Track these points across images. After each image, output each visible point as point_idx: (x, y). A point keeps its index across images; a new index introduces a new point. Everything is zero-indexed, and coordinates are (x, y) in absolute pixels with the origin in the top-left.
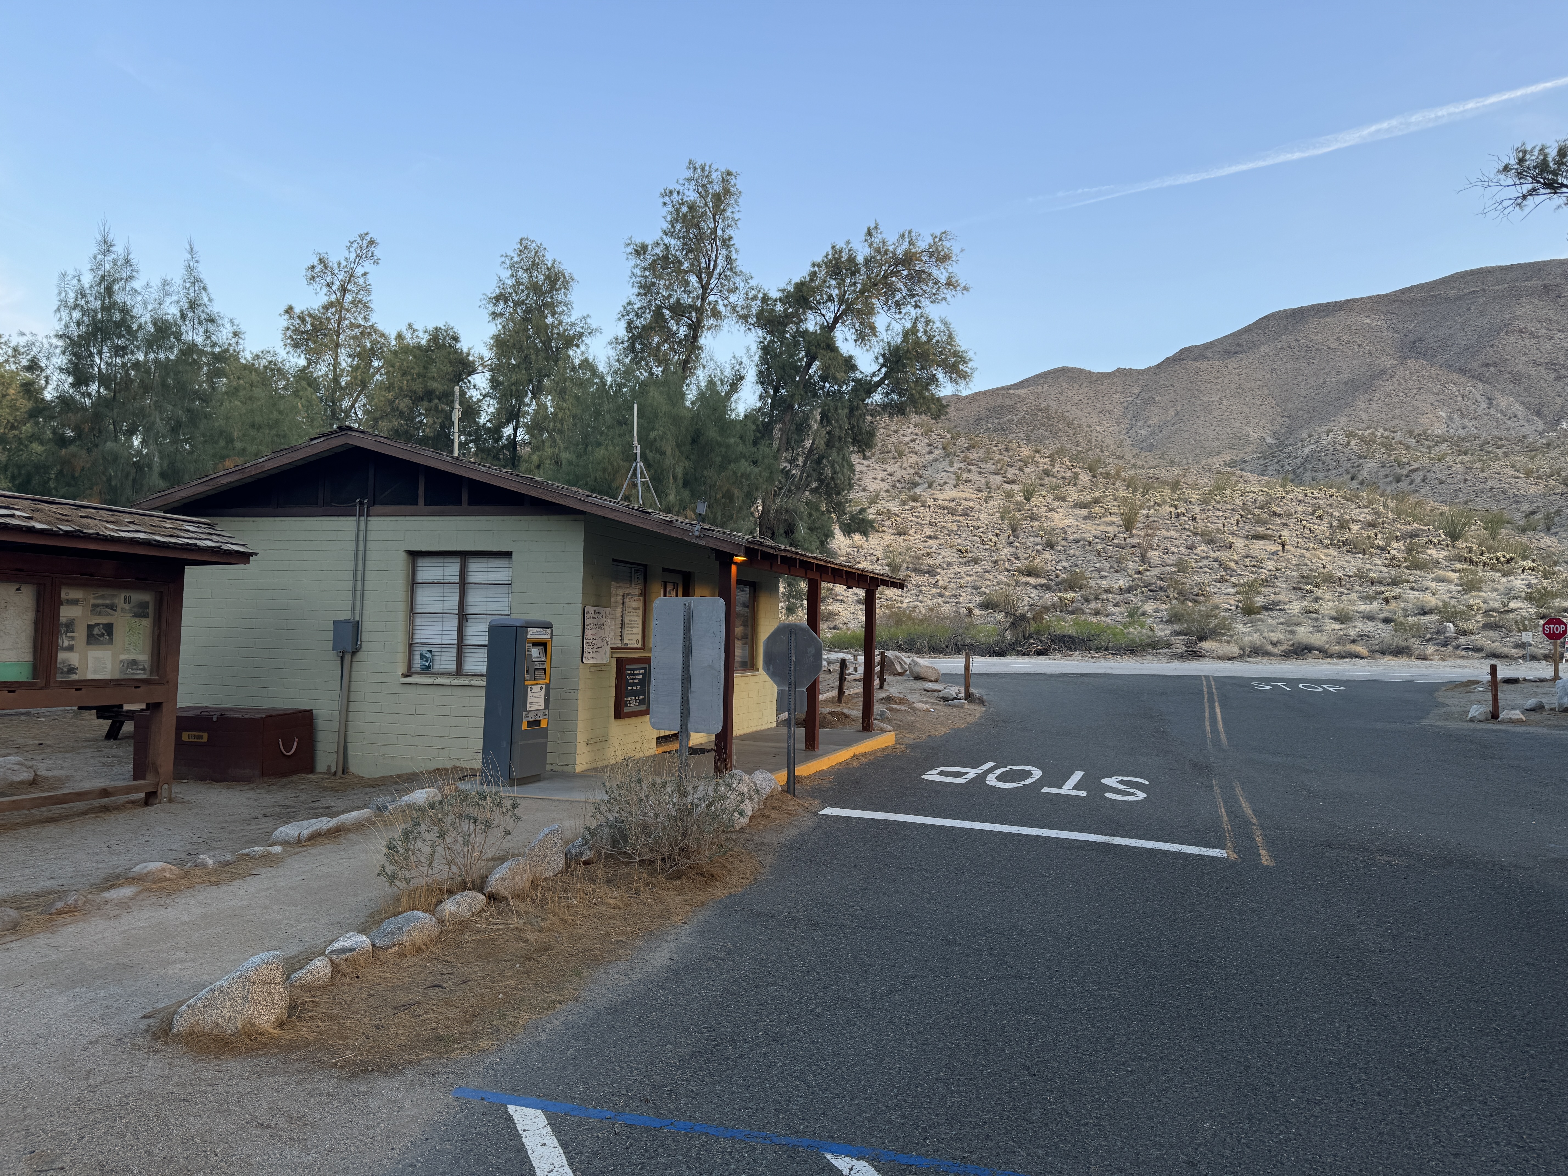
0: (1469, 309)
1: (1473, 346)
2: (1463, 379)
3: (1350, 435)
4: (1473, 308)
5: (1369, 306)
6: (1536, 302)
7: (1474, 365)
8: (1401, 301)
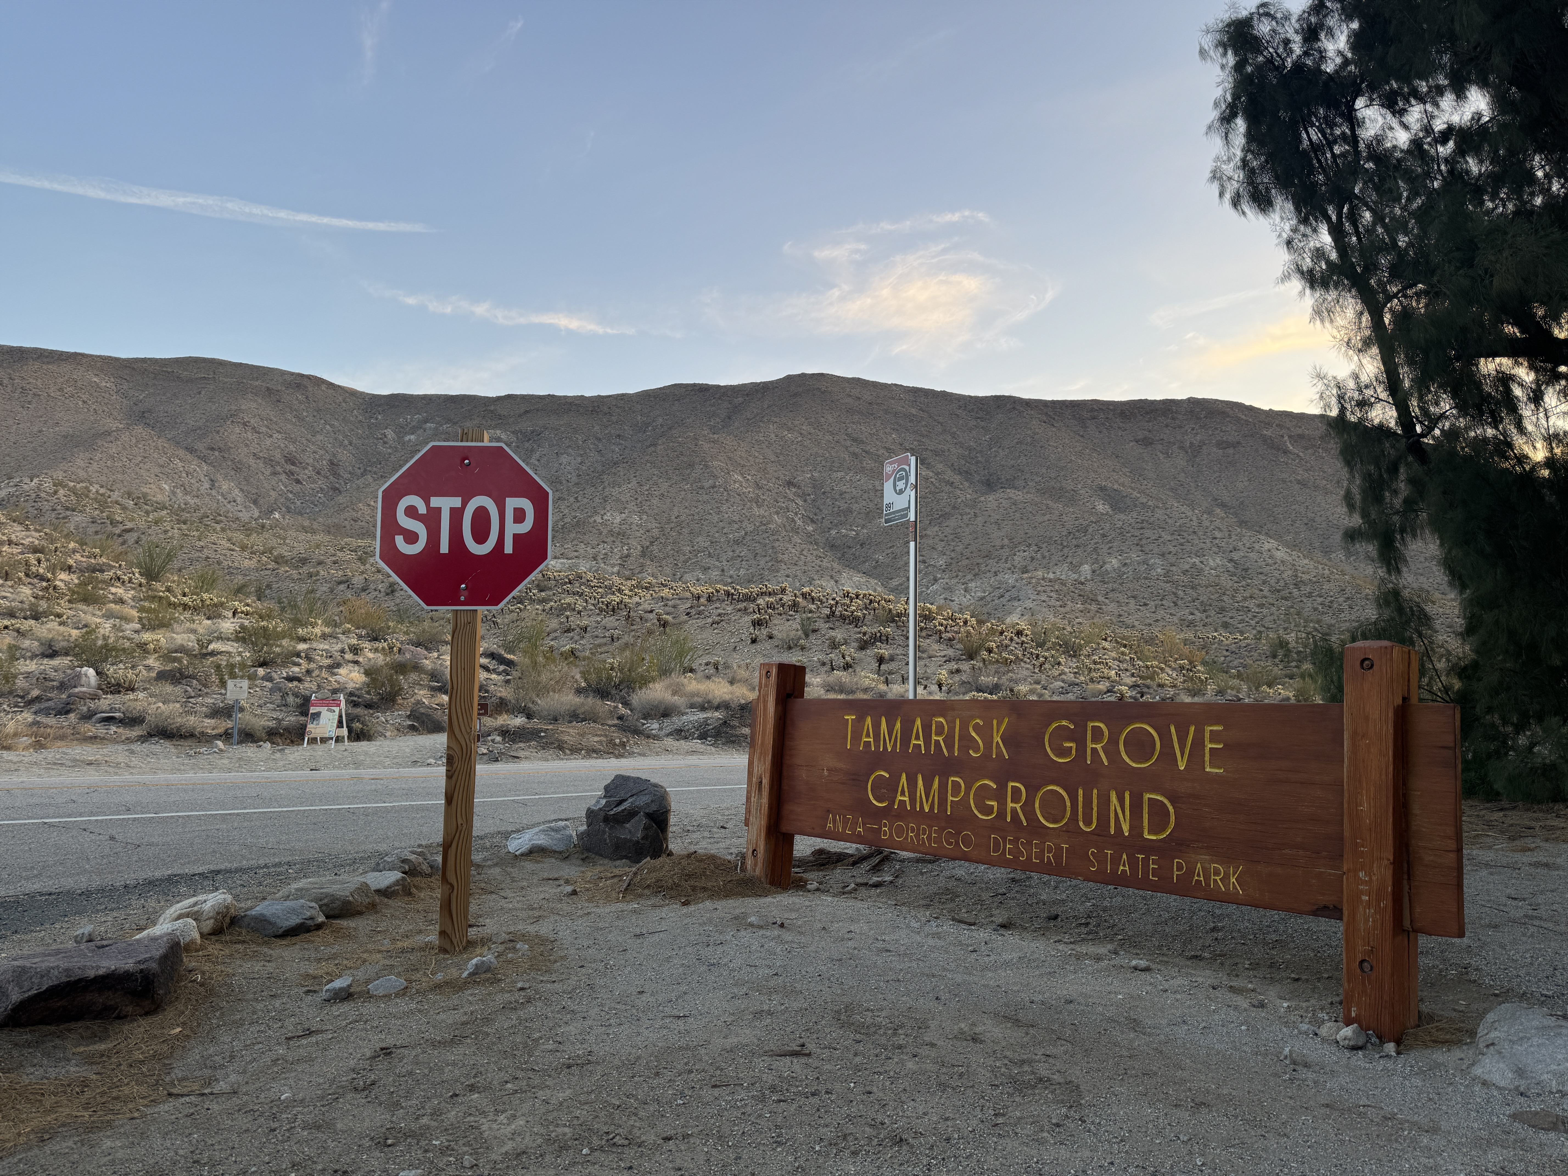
0: (200, 393)
1: (200, 428)
2: (189, 457)
3: (58, 484)
4: (203, 393)
5: (99, 365)
6: (260, 401)
7: (200, 446)
8: (134, 369)
